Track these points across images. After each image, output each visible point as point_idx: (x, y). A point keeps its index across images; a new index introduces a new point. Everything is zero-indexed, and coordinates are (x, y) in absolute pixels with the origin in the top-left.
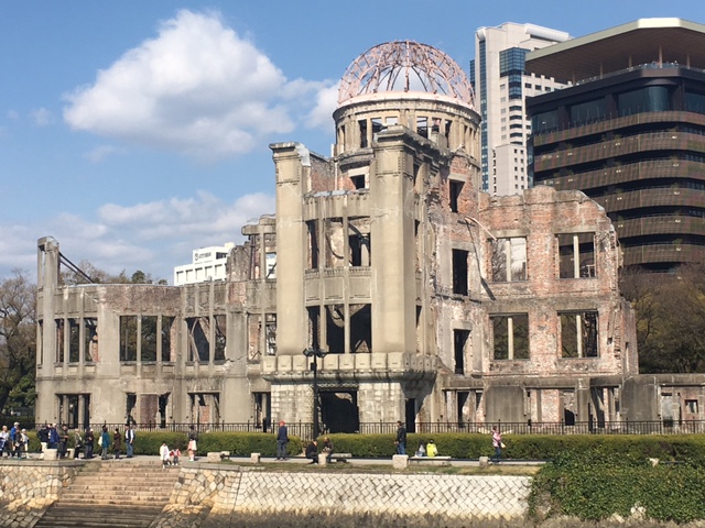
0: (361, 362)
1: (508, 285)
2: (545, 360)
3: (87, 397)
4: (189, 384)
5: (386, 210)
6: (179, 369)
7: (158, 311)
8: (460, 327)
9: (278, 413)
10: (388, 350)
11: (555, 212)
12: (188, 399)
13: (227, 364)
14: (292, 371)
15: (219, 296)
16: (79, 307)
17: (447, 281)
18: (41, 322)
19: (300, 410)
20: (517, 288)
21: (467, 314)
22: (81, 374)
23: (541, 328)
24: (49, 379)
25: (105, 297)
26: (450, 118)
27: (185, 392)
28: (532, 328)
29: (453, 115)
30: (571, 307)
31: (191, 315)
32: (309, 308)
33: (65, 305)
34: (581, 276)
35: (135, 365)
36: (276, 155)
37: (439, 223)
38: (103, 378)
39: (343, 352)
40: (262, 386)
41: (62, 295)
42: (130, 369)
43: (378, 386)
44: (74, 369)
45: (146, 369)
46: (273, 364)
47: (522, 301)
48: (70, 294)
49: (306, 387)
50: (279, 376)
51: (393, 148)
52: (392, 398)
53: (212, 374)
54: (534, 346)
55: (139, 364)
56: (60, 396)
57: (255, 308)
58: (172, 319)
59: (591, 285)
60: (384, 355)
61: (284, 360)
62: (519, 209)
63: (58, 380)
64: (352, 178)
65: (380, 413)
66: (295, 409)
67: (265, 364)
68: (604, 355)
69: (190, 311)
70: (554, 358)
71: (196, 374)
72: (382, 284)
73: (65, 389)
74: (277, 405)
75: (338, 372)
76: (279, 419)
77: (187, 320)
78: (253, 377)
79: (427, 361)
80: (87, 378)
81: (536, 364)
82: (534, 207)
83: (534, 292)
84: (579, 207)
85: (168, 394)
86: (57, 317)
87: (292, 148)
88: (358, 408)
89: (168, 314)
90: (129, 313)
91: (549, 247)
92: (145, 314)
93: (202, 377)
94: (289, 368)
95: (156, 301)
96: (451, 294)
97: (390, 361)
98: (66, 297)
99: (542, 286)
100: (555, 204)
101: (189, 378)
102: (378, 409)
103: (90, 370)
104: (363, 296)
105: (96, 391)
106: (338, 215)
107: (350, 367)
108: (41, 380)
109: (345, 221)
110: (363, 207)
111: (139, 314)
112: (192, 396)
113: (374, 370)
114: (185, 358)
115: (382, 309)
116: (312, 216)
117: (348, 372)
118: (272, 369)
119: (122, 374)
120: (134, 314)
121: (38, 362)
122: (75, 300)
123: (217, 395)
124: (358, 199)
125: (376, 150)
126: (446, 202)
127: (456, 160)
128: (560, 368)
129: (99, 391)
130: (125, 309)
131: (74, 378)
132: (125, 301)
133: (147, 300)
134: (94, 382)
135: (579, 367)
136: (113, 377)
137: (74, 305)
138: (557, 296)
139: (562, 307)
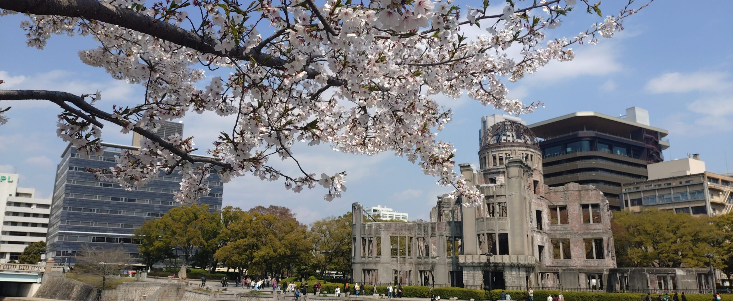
0: (506, 259)
1: (559, 227)
2: (578, 260)
3: (376, 271)
4: (419, 266)
5: (513, 193)
6: (415, 260)
7: (406, 235)
8: (541, 244)
9: (467, 281)
10: (518, 254)
11: (580, 195)
12: (419, 273)
13: (437, 258)
15: (433, 228)
16: (373, 232)
17: (535, 224)
18: (355, 239)
19: (477, 280)
20: (564, 228)
21: (543, 239)
22: (374, 261)
23: (575, 246)
24: (358, 263)
25: (385, 228)
26: (532, 154)
27: (417, 270)
28: (572, 246)
29: (534, 152)
30: (589, 236)
31: (420, 237)
32: (479, 235)
33: (366, 232)
34: (594, 222)
35: (397, 258)
36: (462, 169)
38: (383, 263)
39: (496, 254)
41: (365, 227)
42: (395, 259)
43: (514, 270)
44: (371, 259)
45: (402, 259)
46: (464, 259)
47: (566, 234)
48: (368, 227)
49: (480, 271)
50: (467, 265)
51: (516, 166)
52: (521, 276)
53: (430, 263)
54: (573, 254)
55: (399, 257)
56: (364, 271)
57: (450, 234)
58: (411, 238)
59: (598, 226)
60: (516, 256)
61: (469, 257)
62: (563, 193)
63: (363, 263)
64: (490, 179)
65: (515, 282)
66: (474, 279)
67: (460, 259)
68: (606, 259)
69: (419, 234)
70: (582, 259)
71: (423, 262)
72: (512, 224)
73: (366, 267)
74: (466, 277)
75: (495, 263)
76: (467, 283)
78: (450, 264)
79: (532, 260)
80: (375, 263)
81: (574, 262)
82: (569, 192)
83: (572, 230)
84: (591, 192)
85: (410, 271)
86: (362, 237)
87: (469, 166)
88: (504, 280)
89: (410, 236)
90: (394, 235)
91: (578, 210)
92: (401, 236)
93: (426, 263)
94: (471, 261)
95: (405, 230)
96: (536, 230)
97: (519, 259)
99: (575, 227)
100: (579, 191)
101: (419, 264)
102: (514, 280)
103: (378, 259)
104: (504, 230)
105: (380, 267)
106: (491, 194)
107: (500, 261)
108: (354, 263)
110: (503, 192)
111: (398, 236)
112: (421, 272)
113: (512, 263)
114: (417, 255)
115: (513, 236)
117: (500, 263)
119: (392, 262)
120: (396, 235)
121: (353, 255)
122: (371, 229)
123: (433, 272)
124: (500, 188)
125: (507, 167)
126: (533, 189)
127: (535, 171)
128: (586, 264)
129: (382, 269)
130: (393, 234)
131: (371, 263)
132: (393, 230)
133: (402, 230)
134: (379, 265)
135: (594, 263)
136: (388, 263)
137: (371, 231)
138: (582, 232)
139: (585, 237)
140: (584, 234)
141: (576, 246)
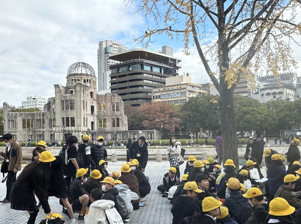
0: (73, 128)
1: (102, 113)
2: (109, 128)
3: (16, 135)
4: (37, 133)
6: (35, 130)
7: (30, 118)
8: (93, 121)
9: (56, 138)
11: (111, 98)
12: (37, 136)
13: (45, 129)
14: (59, 130)
15: (43, 115)
16: (13, 117)
17: (89, 112)
18: (5, 120)
20: (104, 113)
21: (94, 118)
22: (14, 131)
25: (19, 115)
26: (90, 79)
27: (36, 135)
30: (114, 117)
31: (37, 119)
32: (62, 118)
33: (10, 117)
34: (116, 111)
35: (26, 129)
36: (55, 87)
37: (88, 100)
38: (19, 132)
39: (69, 126)
40: (52, 133)
42: (25, 130)
43: (76, 133)
45: (28, 130)
47: (105, 116)
49: (62, 133)
50: (56, 131)
51: (79, 86)
52: (79, 135)
53: (42, 131)
54: (107, 125)
55: (27, 129)
57: (51, 117)
58: (33, 119)
59: (118, 113)
60: (77, 127)
61: (57, 128)
62: (104, 97)
64: (70, 91)
66: (60, 138)
67: (53, 129)
68: (120, 126)
70: (111, 127)
72: (77, 113)
75: (68, 130)
77: (36, 120)
78: (51, 131)
79: (86, 128)
80: (15, 132)
81: (107, 128)
82: (107, 97)
83: (107, 114)
84: (116, 97)
85: (33, 135)
86: (8, 119)
87: (58, 86)
91: (110, 105)
92: (28, 118)
93: (40, 131)
95: (30, 116)
96: (91, 115)
98: (10, 115)
99: (109, 113)
100: (111, 96)
101: (37, 132)
103: (16, 130)
104: (73, 115)
105: (17, 134)
106: (68, 99)
108: (5, 132)
109: (69, 101)
110: (73, 98)
111: (26, 119)
112: (38, 135)
113: (75, 130)
114: (36, 128)
115: (77, 118)
116: (63, 99)
117: (70, 130)
118: (55, 130)
119: (23, 131)
121: (4, 128)
122: (12, 116)
123: (43, 135)
124: (72, 96)
125: (76, 86)
126: (89, 96)
127: (92, 88)
128: (112, 129)
129: (18, 134)
130: (23, 118)
131: (13, 132)
132: (23, 116)
133: (28, 116)
134: (17, 133)
135: (115, 129)
136: (21, 132)
137: (12, 117)
138: (111, 115)
139: (112, 117)
140: (112, 116)
141: (108, 121)
